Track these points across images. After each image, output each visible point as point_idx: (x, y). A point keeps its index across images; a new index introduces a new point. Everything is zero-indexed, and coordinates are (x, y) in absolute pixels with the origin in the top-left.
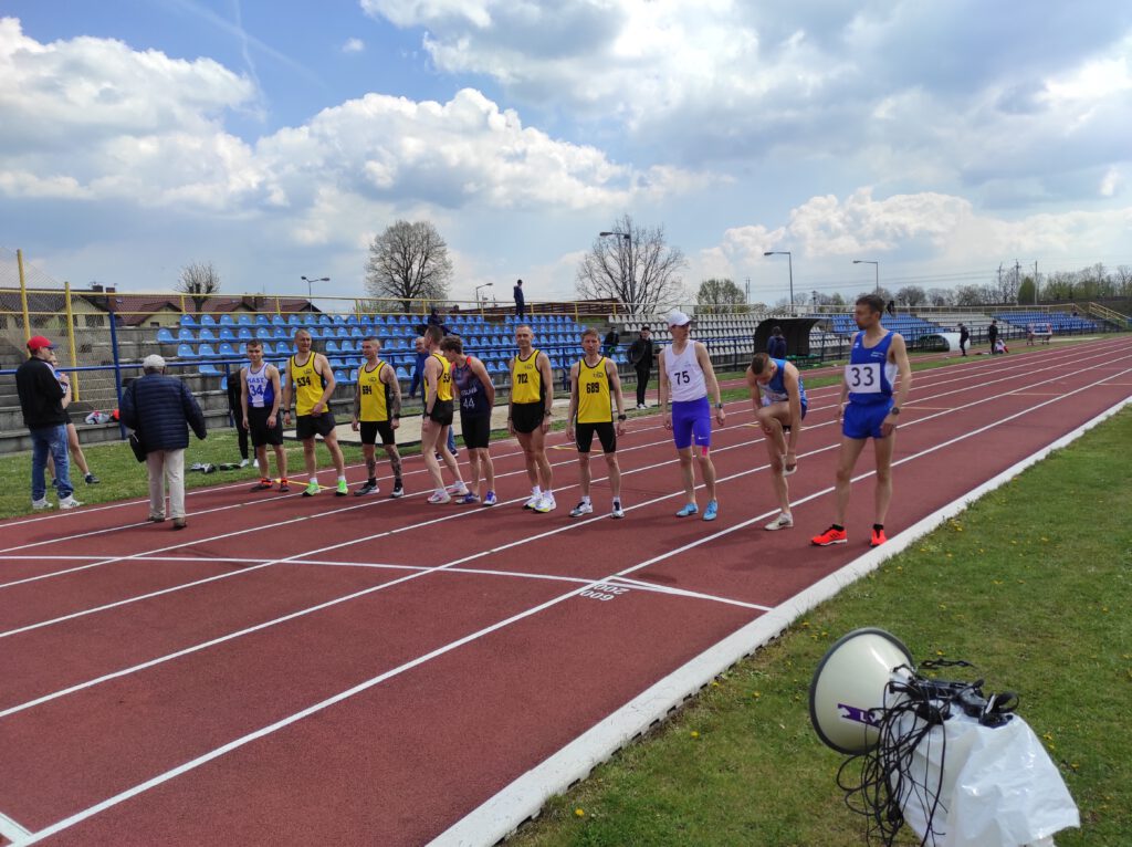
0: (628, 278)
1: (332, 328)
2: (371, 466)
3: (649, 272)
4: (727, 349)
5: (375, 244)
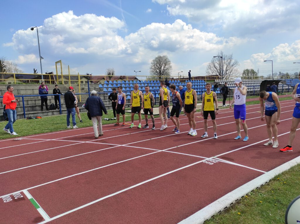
0: (221, 69)
2: (147, 120)
3: (228, 68)
4: (251, 89)
5: (152, 62)
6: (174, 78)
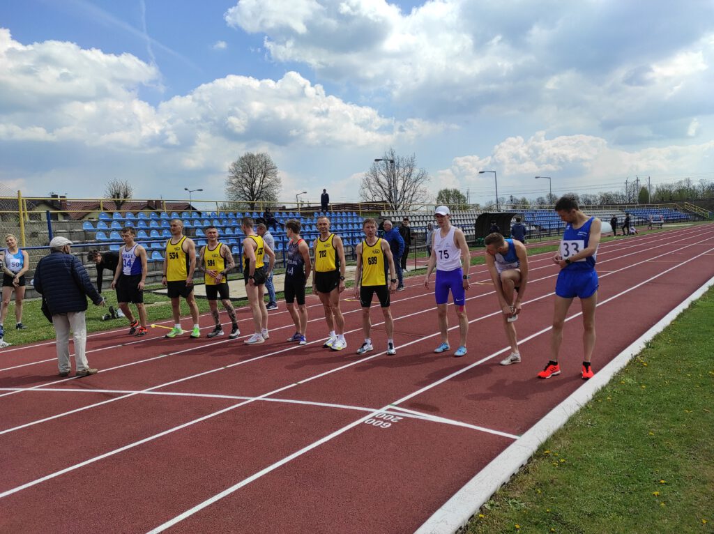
0: (392, 188)
1: (200, 220)
2: (216, 315)
3: (406, 185)
5: (231, 167)
6: (287, 208)
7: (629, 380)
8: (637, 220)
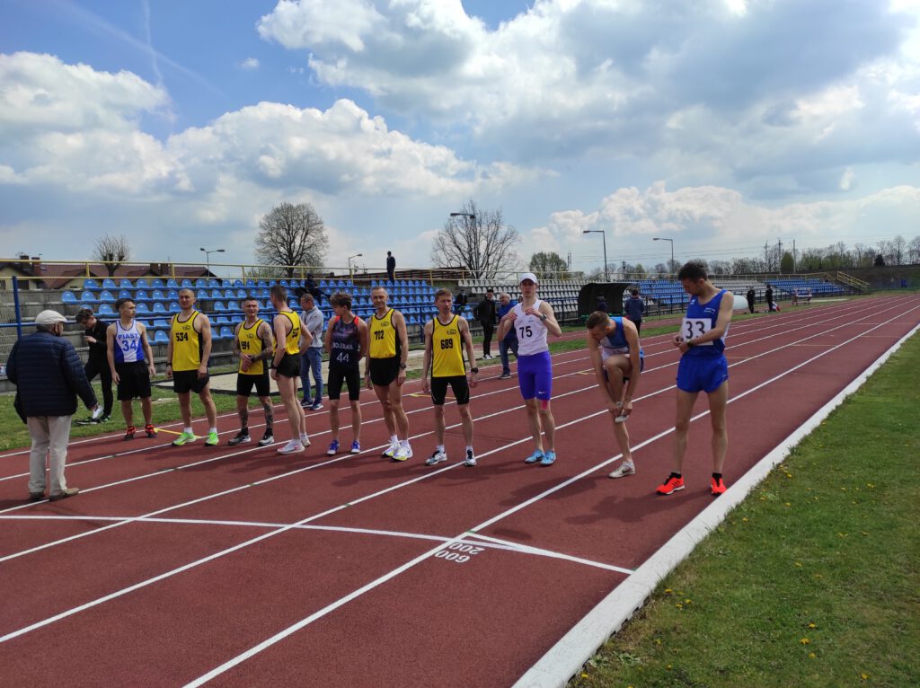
0: (473, 251)
1: (220, 290)
3: (491, 247)
5: (263, 222)
6: (335, 275)
7: (770, 496)
8: (779, 294)
